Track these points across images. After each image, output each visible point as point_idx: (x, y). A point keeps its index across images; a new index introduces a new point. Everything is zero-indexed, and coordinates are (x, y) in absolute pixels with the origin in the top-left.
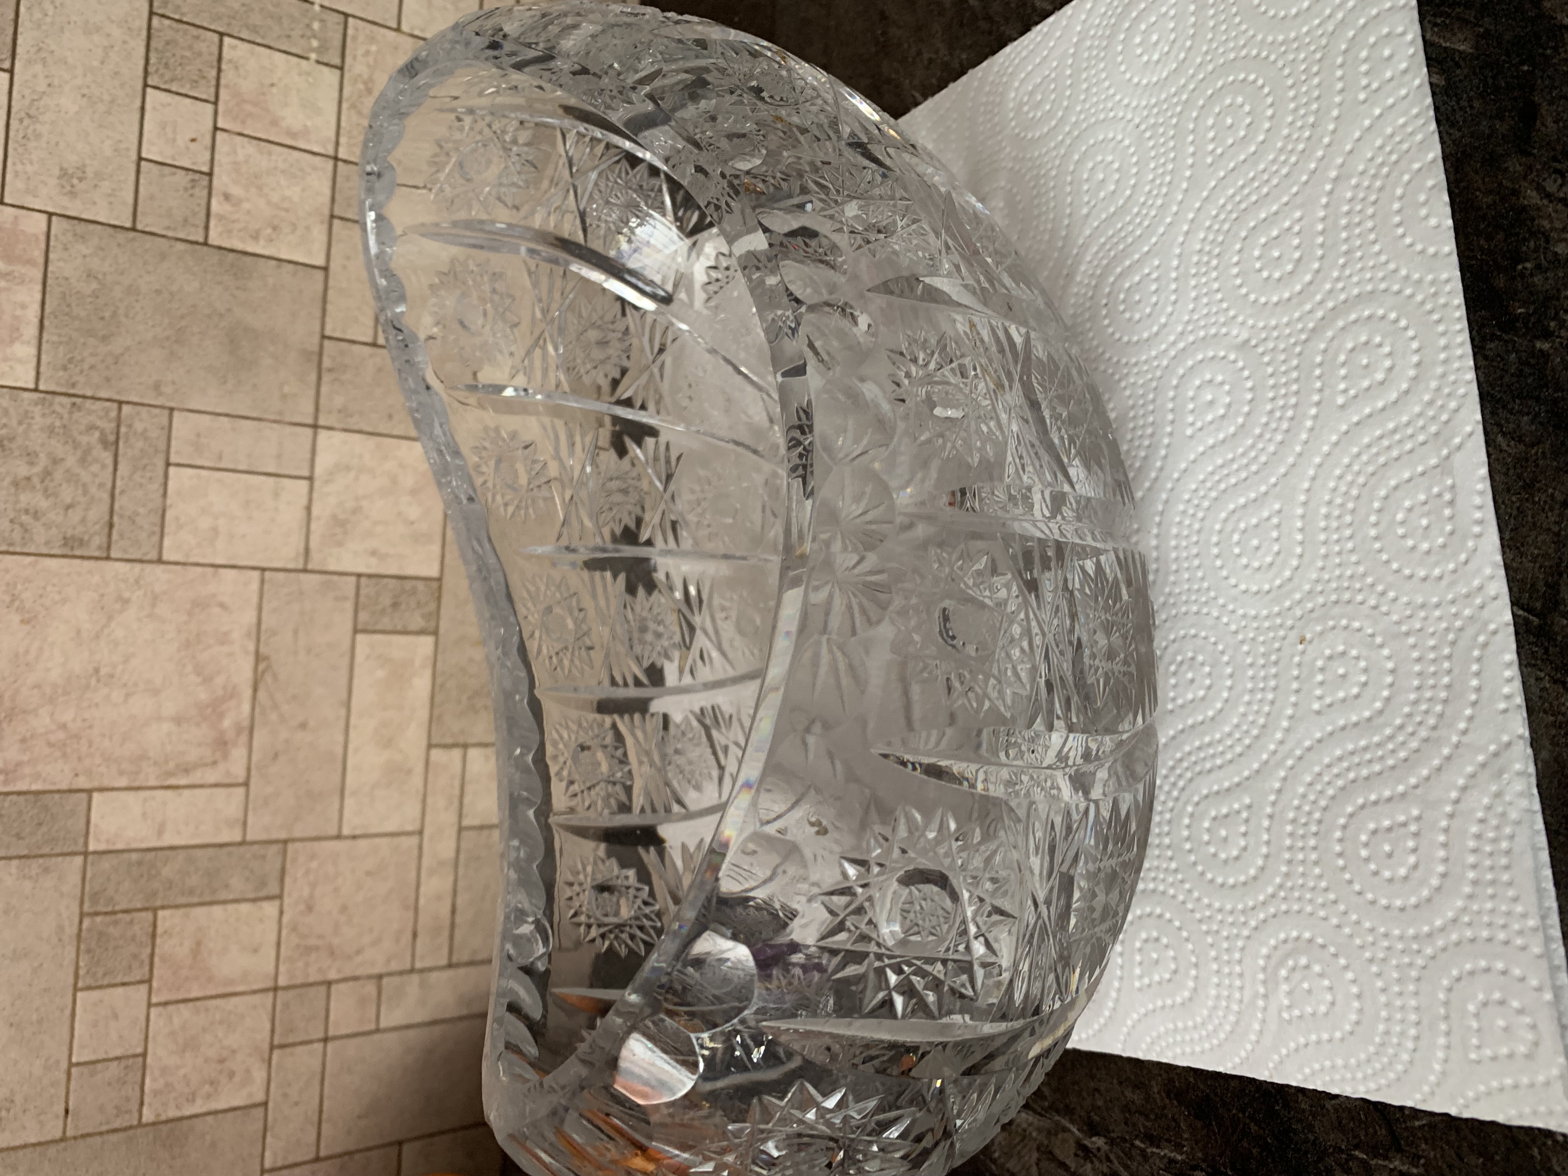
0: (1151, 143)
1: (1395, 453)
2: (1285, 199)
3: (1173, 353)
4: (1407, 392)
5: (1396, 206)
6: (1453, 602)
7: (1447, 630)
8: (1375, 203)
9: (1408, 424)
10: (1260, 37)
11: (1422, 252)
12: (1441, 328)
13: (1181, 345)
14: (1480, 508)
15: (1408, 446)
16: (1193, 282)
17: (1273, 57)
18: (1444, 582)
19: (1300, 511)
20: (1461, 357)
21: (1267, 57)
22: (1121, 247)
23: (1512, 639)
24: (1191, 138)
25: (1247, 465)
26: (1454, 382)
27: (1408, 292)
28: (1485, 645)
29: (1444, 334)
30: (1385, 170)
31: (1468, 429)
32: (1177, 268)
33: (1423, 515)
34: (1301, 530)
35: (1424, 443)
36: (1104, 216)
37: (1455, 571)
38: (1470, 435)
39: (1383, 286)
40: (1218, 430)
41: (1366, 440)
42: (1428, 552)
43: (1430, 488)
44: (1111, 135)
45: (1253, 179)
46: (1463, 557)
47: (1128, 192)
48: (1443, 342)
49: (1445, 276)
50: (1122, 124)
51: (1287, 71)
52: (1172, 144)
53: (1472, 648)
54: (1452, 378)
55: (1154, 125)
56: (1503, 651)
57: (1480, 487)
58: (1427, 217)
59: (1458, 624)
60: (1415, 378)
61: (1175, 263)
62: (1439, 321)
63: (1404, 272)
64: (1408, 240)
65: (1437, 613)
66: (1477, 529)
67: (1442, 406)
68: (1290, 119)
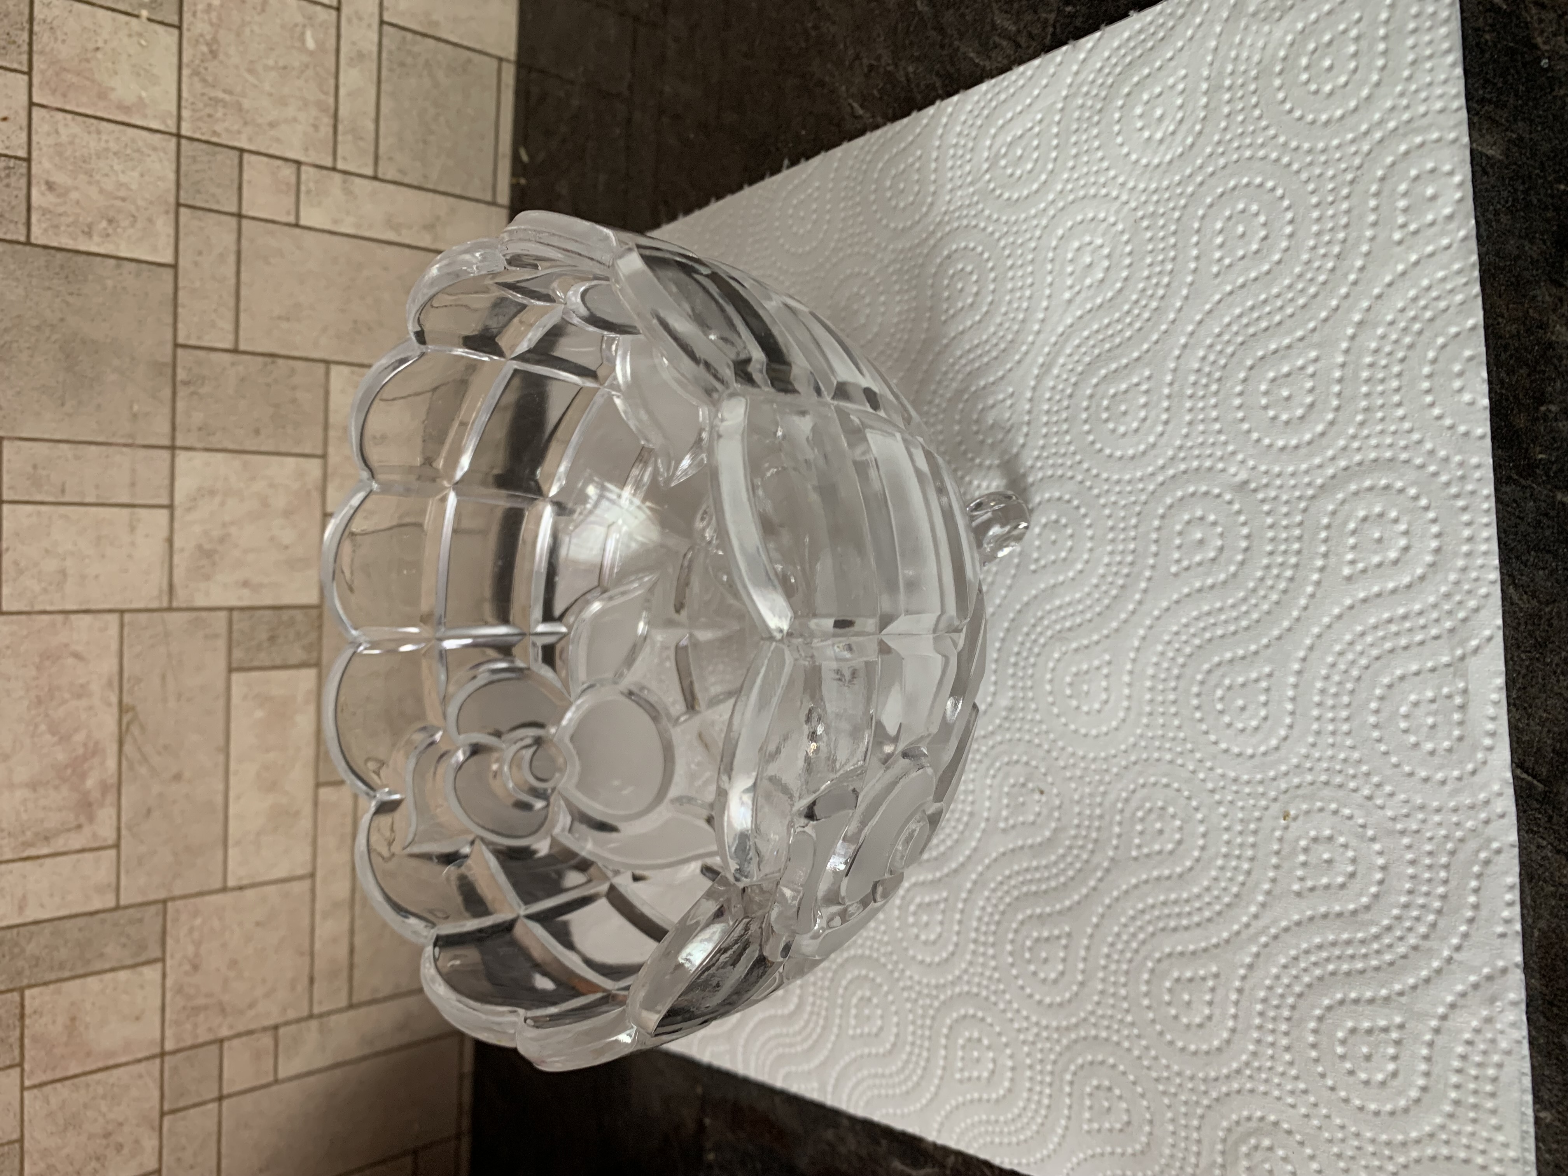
0: (1149, 235)
1: (1403, 642)
2: (1299, 333)
3: (1160, 479)
4: (1422, 578)
5: (1426, 370)
6: (1455, 810)
7: (1446, 837)
8: (1402, 360)
9: (1421, 613)
10: (1282, 139)
11: (1451, 427)
12: (1466, 518)
13: (1171, 472)
14: (1493, 719)
15: (1418, 638)
16: (1188, 405)
17: (1295, 167)
18: (1447, 788)
19: (1292, 680)
20: (1485, 553)
21: (1289, 165)
22: (1107, 346)
23: (1516, 861)
24: (1195, 239)
25: (1236, 619)
26: (1477, 580)
27: (1432, 468)
28: (1487, 862)
29: (1469, 524)
30: (1417, 326)
31: (1487, 633)
32: (1171, 384)
33: (1429, 714)
34: (1293, 699)
35: (1437, 638)
36: (1089, 306)
37: (1459, 779)
38: (1490, 639)
39: (1404, 456)
40: (1208, 574)
41: (1372, 621)
42: (1432, 753)
43: (1440, 688)
44: (1102, 215)
45: (1265, 302)
46: (1470, 767)
47: (1118, 285)
48: (1467, 533)
49: (1474, 460)
50: (1117, 204)
51: (1311, 187)
52: (1172, 241)
53: (1473, 863)
54: (1474, 575)
55: (1153, 213)
56: (1506, 873)
57: (1495, 696)
58: (1460, 390)
59: (1459, 834)
60: (1432, 565)
61: (1169, 378)
62: (1465, 509)
63: (1429, 446)
64: (1436, 411)
65: (1437, 818)
66: (1488, 742)
67: (1460, 603)
68: (1311, 243)
